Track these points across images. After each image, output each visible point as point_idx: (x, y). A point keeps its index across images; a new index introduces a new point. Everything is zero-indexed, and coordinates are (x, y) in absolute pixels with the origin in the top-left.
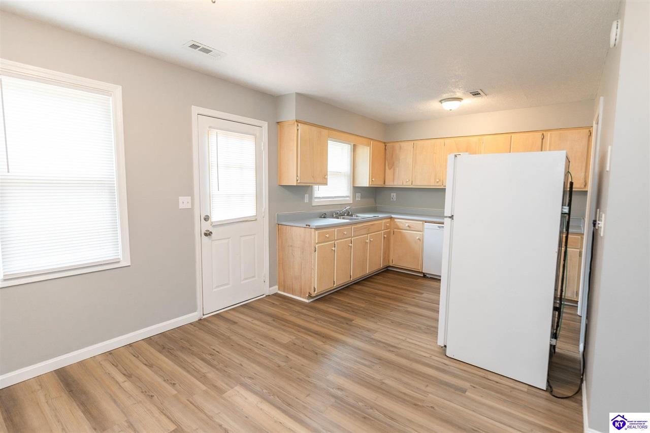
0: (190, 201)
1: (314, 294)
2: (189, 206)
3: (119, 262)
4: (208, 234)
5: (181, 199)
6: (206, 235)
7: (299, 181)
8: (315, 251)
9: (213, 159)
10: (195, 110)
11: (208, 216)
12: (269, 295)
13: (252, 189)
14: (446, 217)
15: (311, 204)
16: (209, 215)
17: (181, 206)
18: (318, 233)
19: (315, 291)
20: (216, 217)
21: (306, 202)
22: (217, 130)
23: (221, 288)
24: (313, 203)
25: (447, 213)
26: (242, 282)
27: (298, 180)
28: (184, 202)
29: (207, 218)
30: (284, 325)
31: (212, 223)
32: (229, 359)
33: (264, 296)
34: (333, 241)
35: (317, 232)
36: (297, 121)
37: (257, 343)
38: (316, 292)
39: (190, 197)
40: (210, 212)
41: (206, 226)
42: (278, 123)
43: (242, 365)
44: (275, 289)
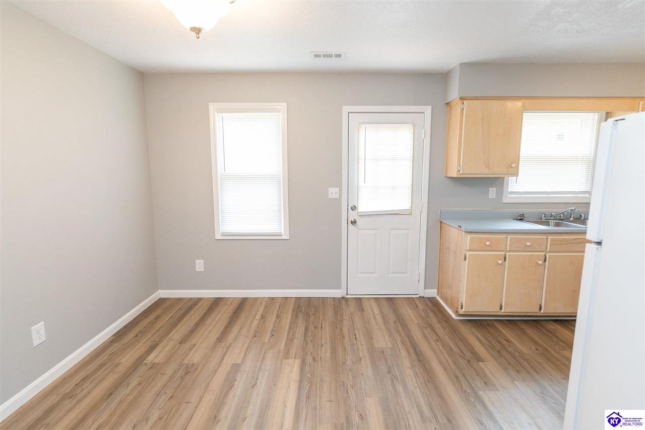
0: (338, 192)
1: (461, 312)
2: (337, 196)
3: (281, 235)
4: (354, 222)
5: (331, 190)
6: (352, 223)
7: (461, 172)
8: (465, 259)
9: (362, 153)
10: (346, 109)
11: (354, 206)
12: (423, 297)
13: (407, 180)
14: (590, 242)
15: (502, 200)
16: (356, 206)
17: (330, 196)
18: (471, 238)
19: (462, 308)
20: (363, 208)
21: (490, 197)
22: (365, 125)
23: (364, 275)
24: (504, 199)
25: (591, 235)
26: (390, 275)
27: (459, 171)
28: (333, 192)
29: (354, 208)
30: (397, 331)
31: (358, 212)
32: (321, 337)
33: (418, 296)
34: (503, 251)
35: (469, 236)
36: (462, 99)
37: (355, 335)
38: (463, 310)
39: (338, 189)
40: (358, 203)
41: (353, 216)
42: (447, 104)
43: (322, 346)
44: (432, 293)
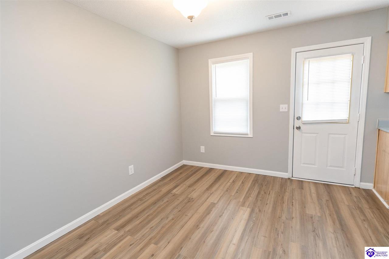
0: (287, 108)
2: (286, 110)
3: (248, 135)
4: (299, 128)
5: (281, 106)
6: (297, 128)
9: (306, 80)
10: (294, 50)
12: (359, 188)
16: (301, 117)
17: (281, 110)
20: (305, 118)
22: (309, 59)
23: (306, 165)
28: (283, 108)
29: (299, 118)
30: (328, 207)
31: (302, 121)
33: (354, 186)
37: (293, 203)
39: (287, 105)
40: (302, 115)
41: (298, 123)
42: (388, 32)
43: (267, 204)
44: (368, 186)
